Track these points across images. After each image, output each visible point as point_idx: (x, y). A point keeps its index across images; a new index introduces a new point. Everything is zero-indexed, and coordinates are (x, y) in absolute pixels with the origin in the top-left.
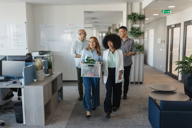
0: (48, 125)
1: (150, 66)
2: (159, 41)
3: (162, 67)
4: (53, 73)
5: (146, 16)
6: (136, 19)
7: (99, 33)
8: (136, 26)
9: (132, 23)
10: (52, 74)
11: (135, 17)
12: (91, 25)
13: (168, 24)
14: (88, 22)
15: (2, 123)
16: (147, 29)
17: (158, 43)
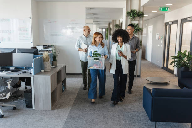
0: (54, 110)
1: (148, 61)
2: (157, 37)
3: (159, 62)
4: (58, 65)
5: (144, 13)
6: (135, 16)
7: (99, 28)
8: (135, 22)
9: (131, 19)
10: (56, 66)
11: (134, 14)
12: (91, 21)
13: (166, 21)
14: (88, 18)
15: (14, 107)
16: (147, 25)
17: (156, 39)
